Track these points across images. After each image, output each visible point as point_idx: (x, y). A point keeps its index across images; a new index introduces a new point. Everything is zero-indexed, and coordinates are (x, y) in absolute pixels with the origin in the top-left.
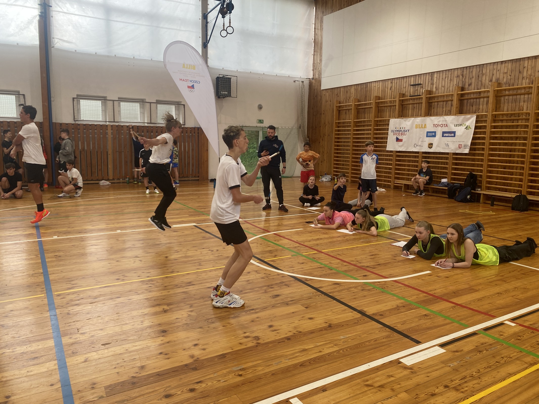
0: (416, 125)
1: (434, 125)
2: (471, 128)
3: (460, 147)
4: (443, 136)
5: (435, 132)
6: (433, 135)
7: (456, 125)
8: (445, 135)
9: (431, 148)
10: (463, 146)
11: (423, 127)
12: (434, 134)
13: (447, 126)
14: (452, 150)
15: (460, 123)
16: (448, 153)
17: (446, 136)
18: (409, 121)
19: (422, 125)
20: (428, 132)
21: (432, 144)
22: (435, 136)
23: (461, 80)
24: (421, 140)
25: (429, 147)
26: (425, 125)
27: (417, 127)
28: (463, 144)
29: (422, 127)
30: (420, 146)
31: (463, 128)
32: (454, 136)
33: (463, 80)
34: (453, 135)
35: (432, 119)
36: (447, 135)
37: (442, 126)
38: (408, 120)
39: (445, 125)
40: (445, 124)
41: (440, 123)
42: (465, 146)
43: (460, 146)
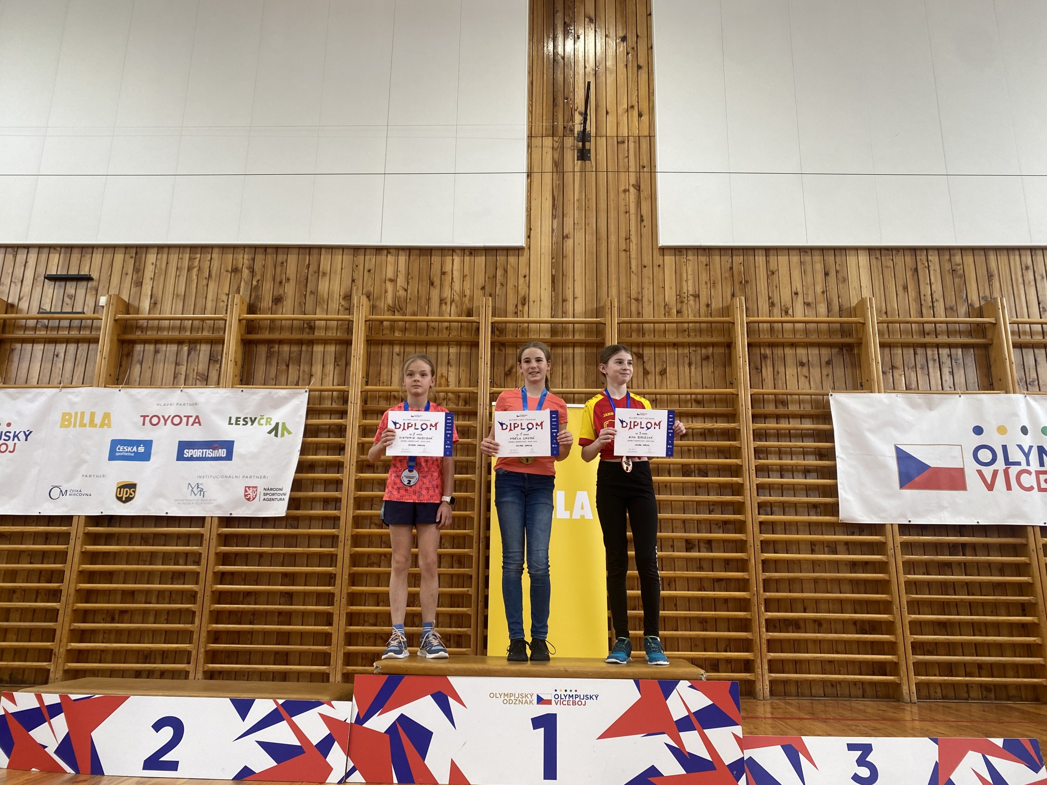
0: (64, 414)
1: (144, 417)
2: (289, 433)
3: (252, 495)
4: (180, 457)
5: (148, 444)
6: (136, 453)
7: (233, 421)
8: (188, 453)
9: (129, 499)
10: (260, 490)
11: (98, 420)
12: (141, 449)
13: (197, 421)
14: (219, 507)
15: (249, 413)
16: (203, 519)
17: (191, 459)
18: (31, 401)
19: (93, 415)
20: (115, 443)
21: (133, 486)
22: (145, 457)
23: (246, 283)
24: (83, 470)
25: (120, 499)
26: (107, 416)
27: (67, 420)
28: (261, 484)
29: (92, 423)
30: (79, 493)
31: (261, 431)
32: (229, 457)
33: (255, 283)
34: (222, 453)
35: (139, 397)
36: (197, 453)
37: (177, 420)
38: (29, 396)
39: (191, 420)
40: (188, 417)
41: (171, 411)
42: (271, 494)
43: (250, 492)
